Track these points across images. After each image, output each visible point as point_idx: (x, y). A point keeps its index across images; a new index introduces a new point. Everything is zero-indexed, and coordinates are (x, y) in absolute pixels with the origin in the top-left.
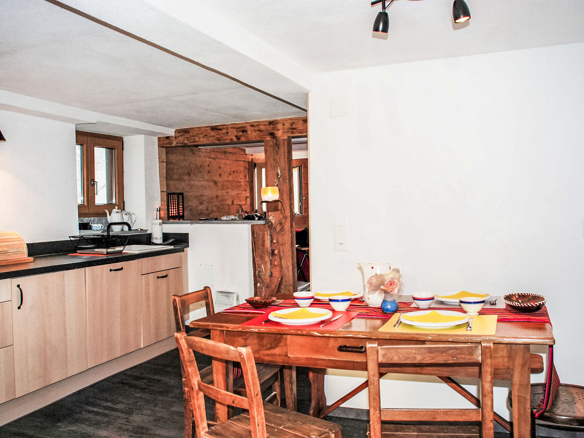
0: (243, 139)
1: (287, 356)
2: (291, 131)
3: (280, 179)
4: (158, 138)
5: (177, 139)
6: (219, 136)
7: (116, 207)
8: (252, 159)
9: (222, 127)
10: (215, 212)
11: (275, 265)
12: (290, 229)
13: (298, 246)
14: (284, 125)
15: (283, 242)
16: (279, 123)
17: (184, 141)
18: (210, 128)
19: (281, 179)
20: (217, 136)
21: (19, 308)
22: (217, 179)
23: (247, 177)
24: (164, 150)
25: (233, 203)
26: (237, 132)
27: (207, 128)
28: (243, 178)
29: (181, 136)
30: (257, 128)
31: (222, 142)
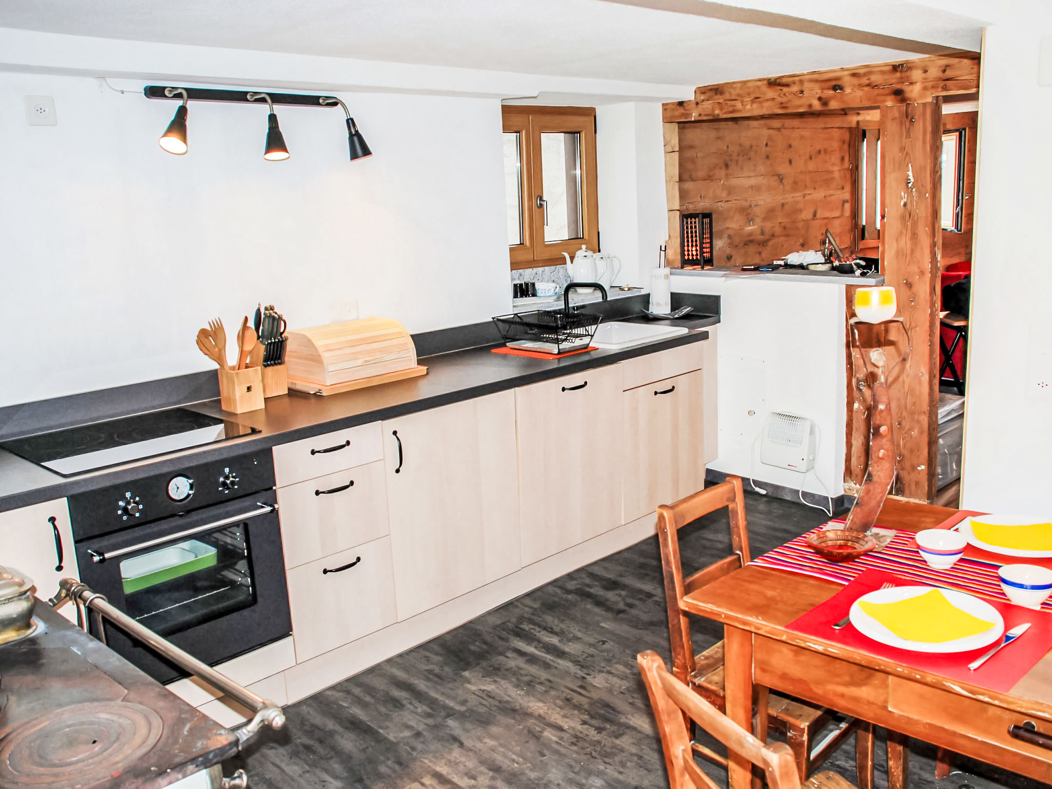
0: (834, 105)
1: (885, 708)
2: (942, 84)
3: (911, 191)
4: (663, 104)
5: (700, 106)
6: (784, 100)
7: (584, 247)
8: (858, 122)
9: (791, 79)
10: (779, 236)
11: (881, 458)
12: (928, 297)
13: (946, 316)
14: (925, 71)
15: (913, 324)
16: (916, 68)
17: (713, 110)
18: (765, 82)
19: (914, 190)
20: (779, 100)
21: (398, 471)
22: (783, 169)
23: (847, 159)
24: (675, 127)
25: (815, 215)
26: (823, 89)
27: (759, 83)
28: (838, 161)
29: (708, 100)
30: (864, 81)
31: (789, 111)
